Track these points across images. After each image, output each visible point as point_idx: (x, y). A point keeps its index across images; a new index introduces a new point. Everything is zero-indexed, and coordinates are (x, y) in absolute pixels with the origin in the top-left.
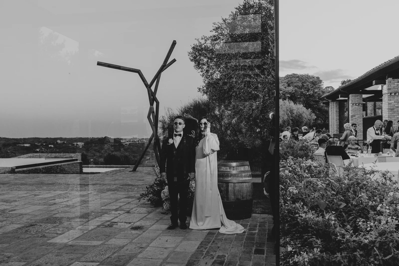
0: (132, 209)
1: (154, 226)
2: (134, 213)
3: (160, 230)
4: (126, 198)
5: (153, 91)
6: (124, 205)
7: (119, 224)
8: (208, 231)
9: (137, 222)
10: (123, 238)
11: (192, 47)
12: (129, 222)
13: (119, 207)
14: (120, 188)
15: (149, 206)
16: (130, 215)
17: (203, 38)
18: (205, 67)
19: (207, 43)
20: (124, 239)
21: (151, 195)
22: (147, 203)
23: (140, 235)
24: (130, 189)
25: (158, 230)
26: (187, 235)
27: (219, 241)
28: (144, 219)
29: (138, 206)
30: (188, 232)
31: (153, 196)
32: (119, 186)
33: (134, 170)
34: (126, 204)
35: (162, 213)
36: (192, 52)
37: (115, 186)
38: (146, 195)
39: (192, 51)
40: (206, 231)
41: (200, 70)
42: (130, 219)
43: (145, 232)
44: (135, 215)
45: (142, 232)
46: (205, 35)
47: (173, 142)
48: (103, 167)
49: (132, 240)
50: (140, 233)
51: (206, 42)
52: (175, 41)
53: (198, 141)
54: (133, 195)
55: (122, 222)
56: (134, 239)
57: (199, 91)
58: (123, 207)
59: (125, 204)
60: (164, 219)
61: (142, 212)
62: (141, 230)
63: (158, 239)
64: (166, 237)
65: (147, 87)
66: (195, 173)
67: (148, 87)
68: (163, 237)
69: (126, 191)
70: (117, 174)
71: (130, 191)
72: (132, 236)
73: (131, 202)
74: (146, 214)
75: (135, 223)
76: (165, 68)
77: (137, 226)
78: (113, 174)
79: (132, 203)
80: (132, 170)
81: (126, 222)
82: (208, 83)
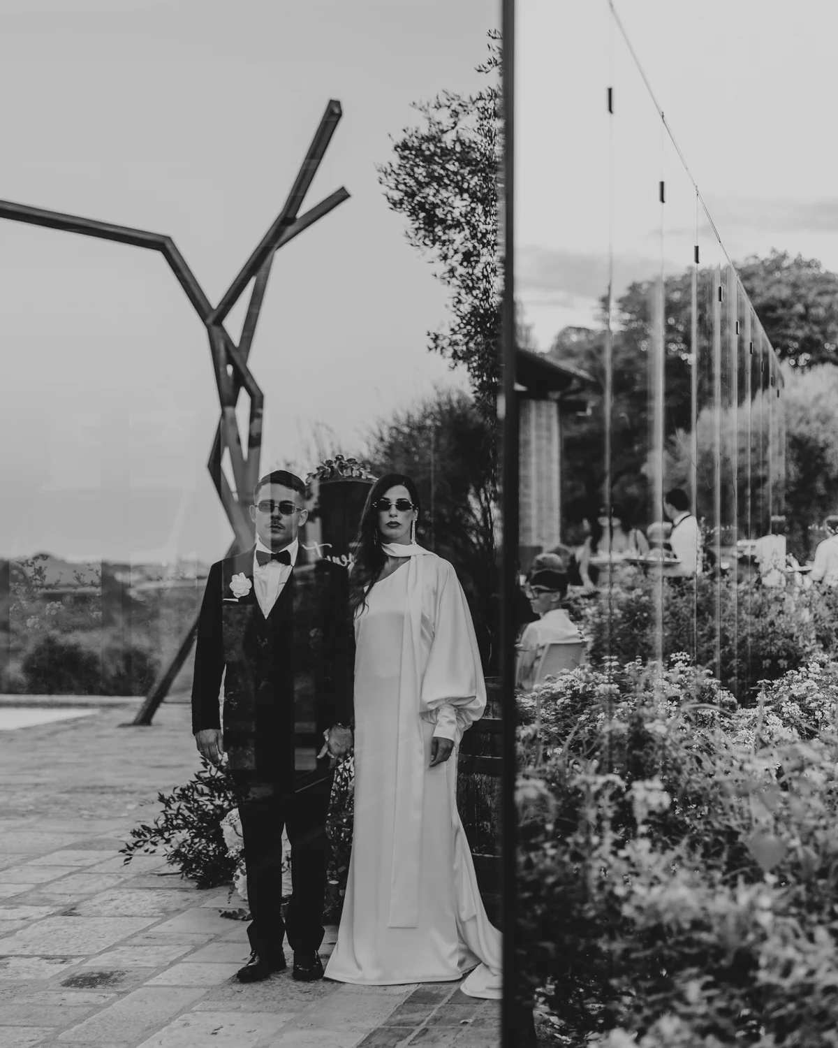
0: (91, 895)
1: (173, 968)
2: (99, 914)
3: (198, 987)
4: (74, 847)
5: (236, 341)
6: (59, 879)
7: (13, 962)
8: (413, 988)
9: (100, 953)
10: (17, 1022)
11: (394, 144)
12: (61, 957)
13: (32, 890)
14: (56, 803)
15: (176, 881)
16: (74, 923)
17: (443, 101)
18: (459, 238)
19: (460, 125)
20: (22, 1029)
21: (184, 835)
22: (167, 869)
23: (98, 1008)
24: (104, 806)
25: (187, 987)
26: (312, 1005)
27: (446, 1030)
28: (135, 941)
29: (125, 881)
30: (321, 994)
31: (193, 838)
32: (53, 794)
33: (145, 719)
34: (70, 874)
35: (227, 915)
36: (395, 167)
37: (31, 797)
38: (160, 832)
39: (395, 160)
40: (403, 990)
41: (437, 250)
42: (72, 941)
43: (127, 998)
44: (96, 925)
45: (112, 995)
46: (453, 91)
47: (252, 590)
48: (18, 705)
49: (58, 1033)
50: (103, 1001)
51: (455, 124)
52: (338, 103)
53: (366, 589)
54: (111, 835)
55: (28, 957)
56: (68, 1027)
57: (432, 345)
58: (53, 888)
59: (64, 876)
60: (227, 942)
61: (135, 910)
62: (110, 989)
63: (175, 1023)
64: (215, 1014)
65: (204, 318)
66: (353, 728)
67: (213, 318)
68: (207, 1014)
69: (81, 816)
70: (59, 736)
71: (100, 817)
72: (64, 1013)
73: (93, 866)
74: (150, 922)
75: (88, 957)
76: (290, 230)
77: (97, 971)
78: (40, 739)
79: (96, 868)
80: (131, 716)
81: (51, 953)
82: (471, 314)
